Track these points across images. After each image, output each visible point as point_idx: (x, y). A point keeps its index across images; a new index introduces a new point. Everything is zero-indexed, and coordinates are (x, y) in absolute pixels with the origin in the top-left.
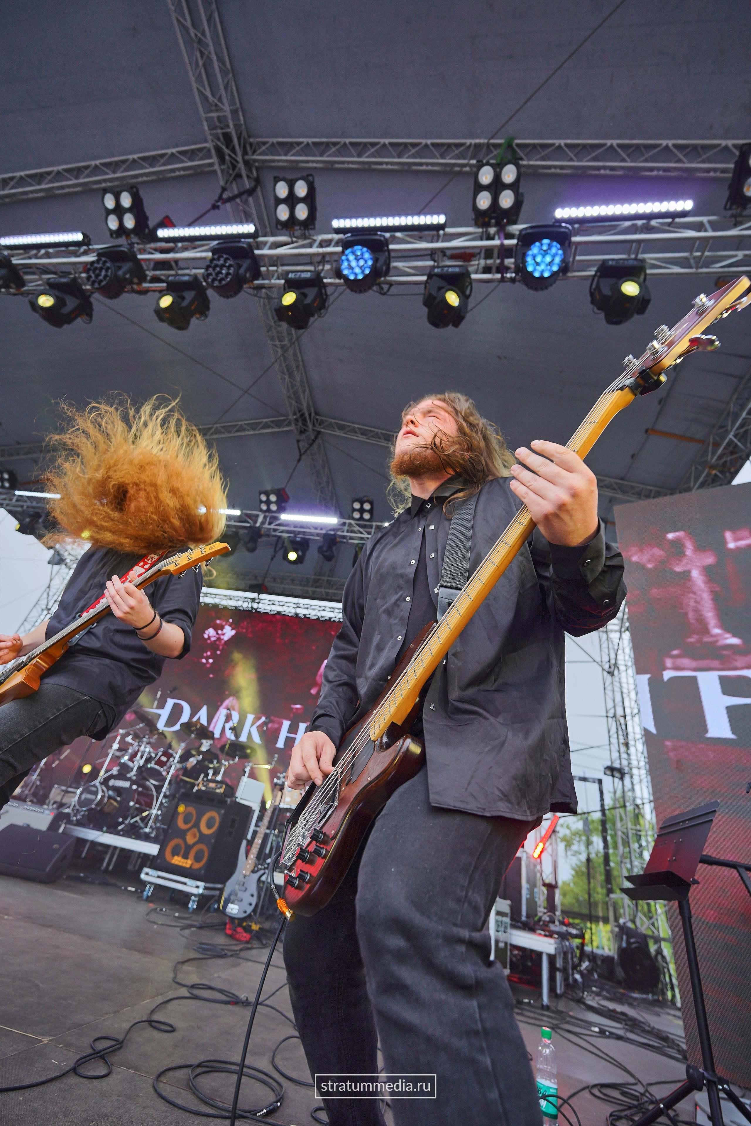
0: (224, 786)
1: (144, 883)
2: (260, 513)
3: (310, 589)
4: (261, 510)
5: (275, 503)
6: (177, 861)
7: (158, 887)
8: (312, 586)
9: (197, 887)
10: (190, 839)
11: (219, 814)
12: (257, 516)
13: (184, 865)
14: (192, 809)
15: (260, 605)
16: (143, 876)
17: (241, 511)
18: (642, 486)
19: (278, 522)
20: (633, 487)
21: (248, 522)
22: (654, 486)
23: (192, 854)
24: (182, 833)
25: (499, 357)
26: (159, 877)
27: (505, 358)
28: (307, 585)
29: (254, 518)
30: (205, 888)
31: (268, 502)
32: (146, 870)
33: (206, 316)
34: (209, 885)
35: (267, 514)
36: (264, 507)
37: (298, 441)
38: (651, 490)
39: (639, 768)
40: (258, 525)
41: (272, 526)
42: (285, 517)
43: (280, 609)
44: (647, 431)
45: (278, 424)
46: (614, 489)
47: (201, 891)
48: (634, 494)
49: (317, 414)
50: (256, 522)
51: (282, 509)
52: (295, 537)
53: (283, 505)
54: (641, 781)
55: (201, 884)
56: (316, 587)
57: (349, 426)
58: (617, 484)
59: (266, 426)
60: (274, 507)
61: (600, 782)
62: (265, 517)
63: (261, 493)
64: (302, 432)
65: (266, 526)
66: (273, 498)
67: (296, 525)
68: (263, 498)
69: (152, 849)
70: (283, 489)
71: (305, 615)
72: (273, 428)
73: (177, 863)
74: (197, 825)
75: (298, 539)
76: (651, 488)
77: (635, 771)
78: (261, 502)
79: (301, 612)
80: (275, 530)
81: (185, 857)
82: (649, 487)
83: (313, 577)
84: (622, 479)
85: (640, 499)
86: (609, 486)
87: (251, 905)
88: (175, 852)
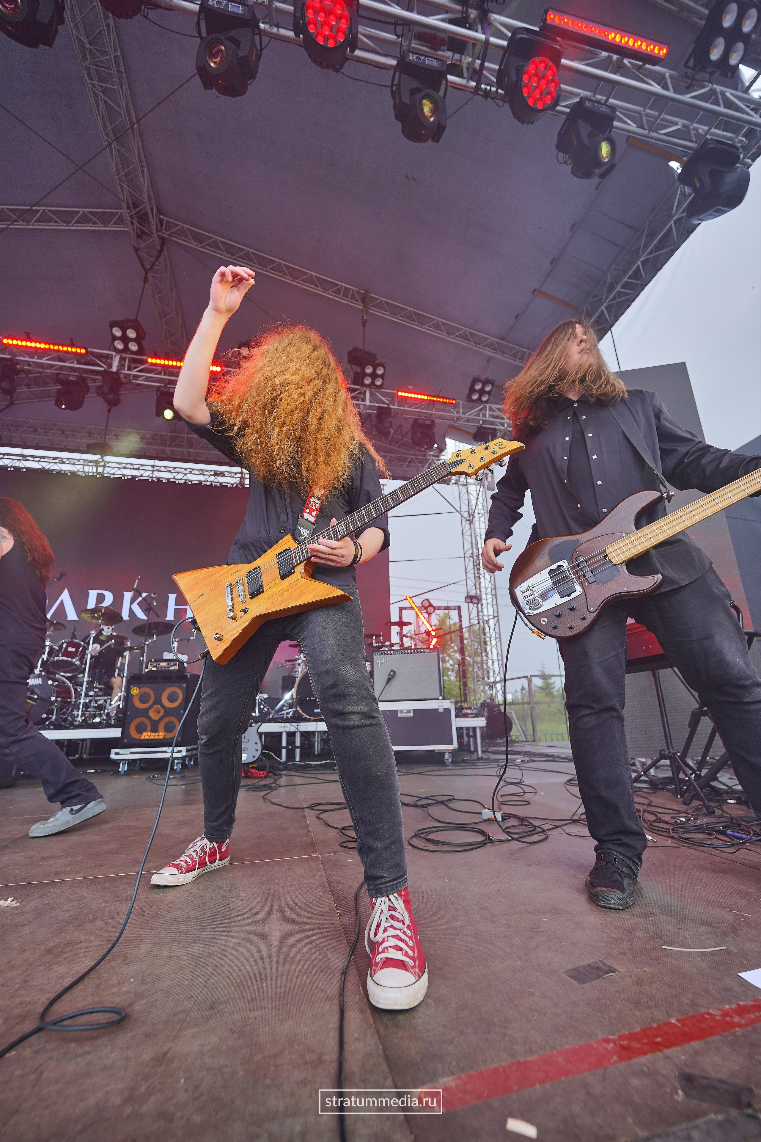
0: (178, 663)
1: (117, 763)
2: (114, 353)
3: (168, 449)
4: (116, 350)
5: (136, 341)
6: (146, 735)
7: (132, 763)
8: (170, 446)
9: (180, 751)
10: (154, 716)
11: (181, 688)
12: (110, 357)
13: (156, 737)
14: (146, 690)
15: (107, 470)
16: (113, 756)
17: (86, 349)
21: (99, 365)
22: (528, 349)
23: (161, 726)
24: (145, 713)
26: (132, 753)
27: (413, 179)
28: (164, 445)
29: (107, 360)
30: (188, 751)
31: (125, 339)
32: (114, 751)
34: (189, 748)
35: (124, 355)
36: (120, 345)
37: (137, 250)
39: (486, 594)
40: (114, 369)
41: (134, 372)
42: (150, 360)
43: (135, 473)
44: (534, 292)
45: (106, 219)
46: (495, 349)
47: (184, 753)
49: (160, 211)
50: (111, 366)
51: (145, 350)
52: (167, 387)
54: (487, 604)
55: (183, 749)
56: (177, 446)
57: (210, 238)
58: (498, 343)
59: (85, 219)
60: (134, 347)
61: (459, 608)
62: (122, 359)
63: (113, 325)
64: (141, 235)
65: (126, 371)
66: (132, 334)
67: (165, 371)
68: (117, 332)
69: (116, 733)
70: (137, 321)
71: (168, 480)
72: (95, 223)
73: (147, 737)
74: (158, 701)
76: (526, 350)
77: (484, 596)
78: (115, 338)
79: (164, 476)
80: (136, 377)
81: (155, 730)
83: (170, 434)
84: (504, 339)
85: (515, 360)
86: (491, 346)
87: (257, 750)
88: (140, 730)
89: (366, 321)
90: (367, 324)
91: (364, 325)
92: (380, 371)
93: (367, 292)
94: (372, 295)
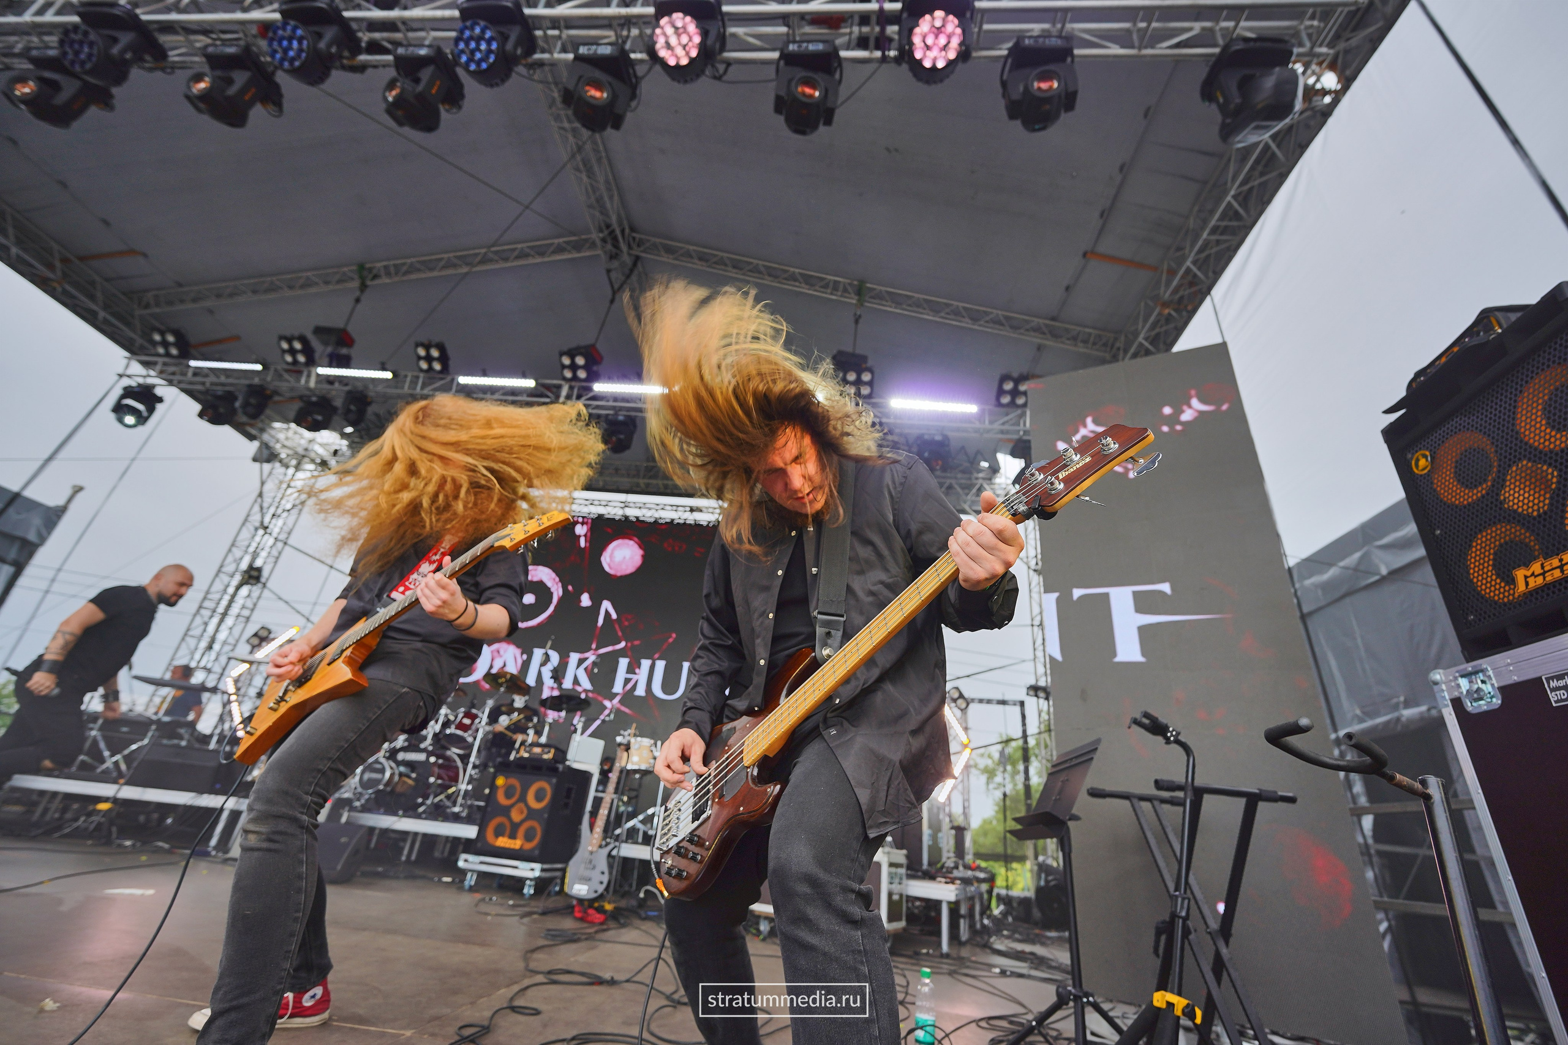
0: (553, 751)
1: (463, 872)
2: (562, 382)
3: (642, 482)
4: (564, 379)
5: (585, 367)
6: (503, 842)
7: (482, 875)
8: (644, 477)
9: (532, 870)
10: (516, 816)
11: (550, 783)
12: (559, 387)
13: (512, 846)
14: (514, 782)
15: (575, 507)
16: (461, 864)
17: (536, 381)
18: (1079, 328)
19: (591, 395)
20: (1067, 330)
21: (548, 397)
22: (1094, 328)
23: (521, 832)
24: (506, 811)
25: (888, 150)
26: (482, 863)
27: (896, 150)
28: (637, 475)
29: (554, 390)
30: (543, 870)
31: (574, 367)
32: (463, 856)
33: (460, 107)
34: (546, 866)
35: (573, 383)
36: (568, 374)
37: (609, 271)
38: (1090, 334)
42: (599, 387)
43: (601, 510)
44: (1085, 255)
45: (577, 246)
46: (1044, 333)
47: (537, 874)
48: (1068, 339)
49: (633, 229)
51: (593, 377)
52: (616, 414)
53: (595, 368)
55: (537, 866)
56: (650, 478)
57: (681, 248)
58: (1047, 326)
59: (560, 250)
60: (582, 374)
61: (1022, 704)
62: (571, 388)
63: (562, 354)
64: (613, 257)
66: (580, 361)
67: (616, 398)
68: (566, 361)
69: (470, 832)
70: (593, 346)
71: (637, 518)
72: (569, 252)
73: (502, 845)
74: (523, 799)
75: (621, 418)
78: (564, 367)
79: (632, 513)
81: (513, 836)
82: (1087, 330)
84: (1053, 319)
85: (1076, 345)
86: (1037, 330)
87: (602, 883)
88: (499, 833)
89: (860, 316)
90: (861, 321)
91: (857, 322)
92: (866, 377)
93: (862, 282)
94: (868, 285)
